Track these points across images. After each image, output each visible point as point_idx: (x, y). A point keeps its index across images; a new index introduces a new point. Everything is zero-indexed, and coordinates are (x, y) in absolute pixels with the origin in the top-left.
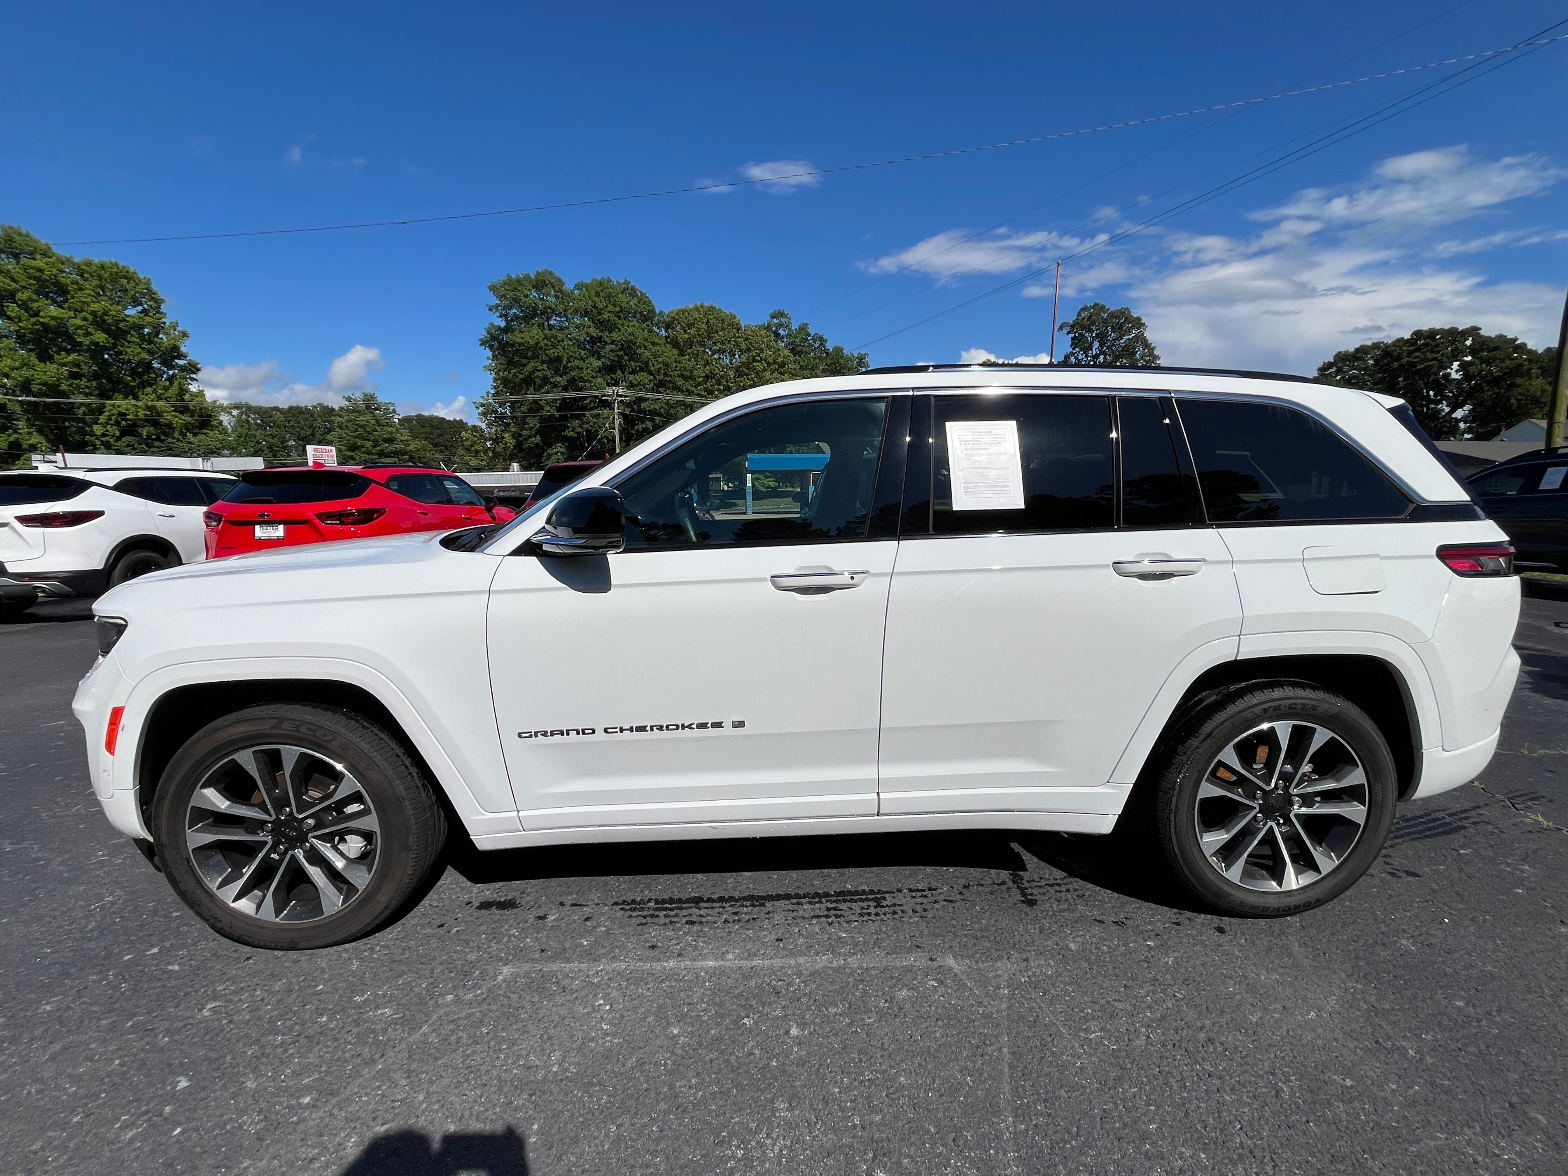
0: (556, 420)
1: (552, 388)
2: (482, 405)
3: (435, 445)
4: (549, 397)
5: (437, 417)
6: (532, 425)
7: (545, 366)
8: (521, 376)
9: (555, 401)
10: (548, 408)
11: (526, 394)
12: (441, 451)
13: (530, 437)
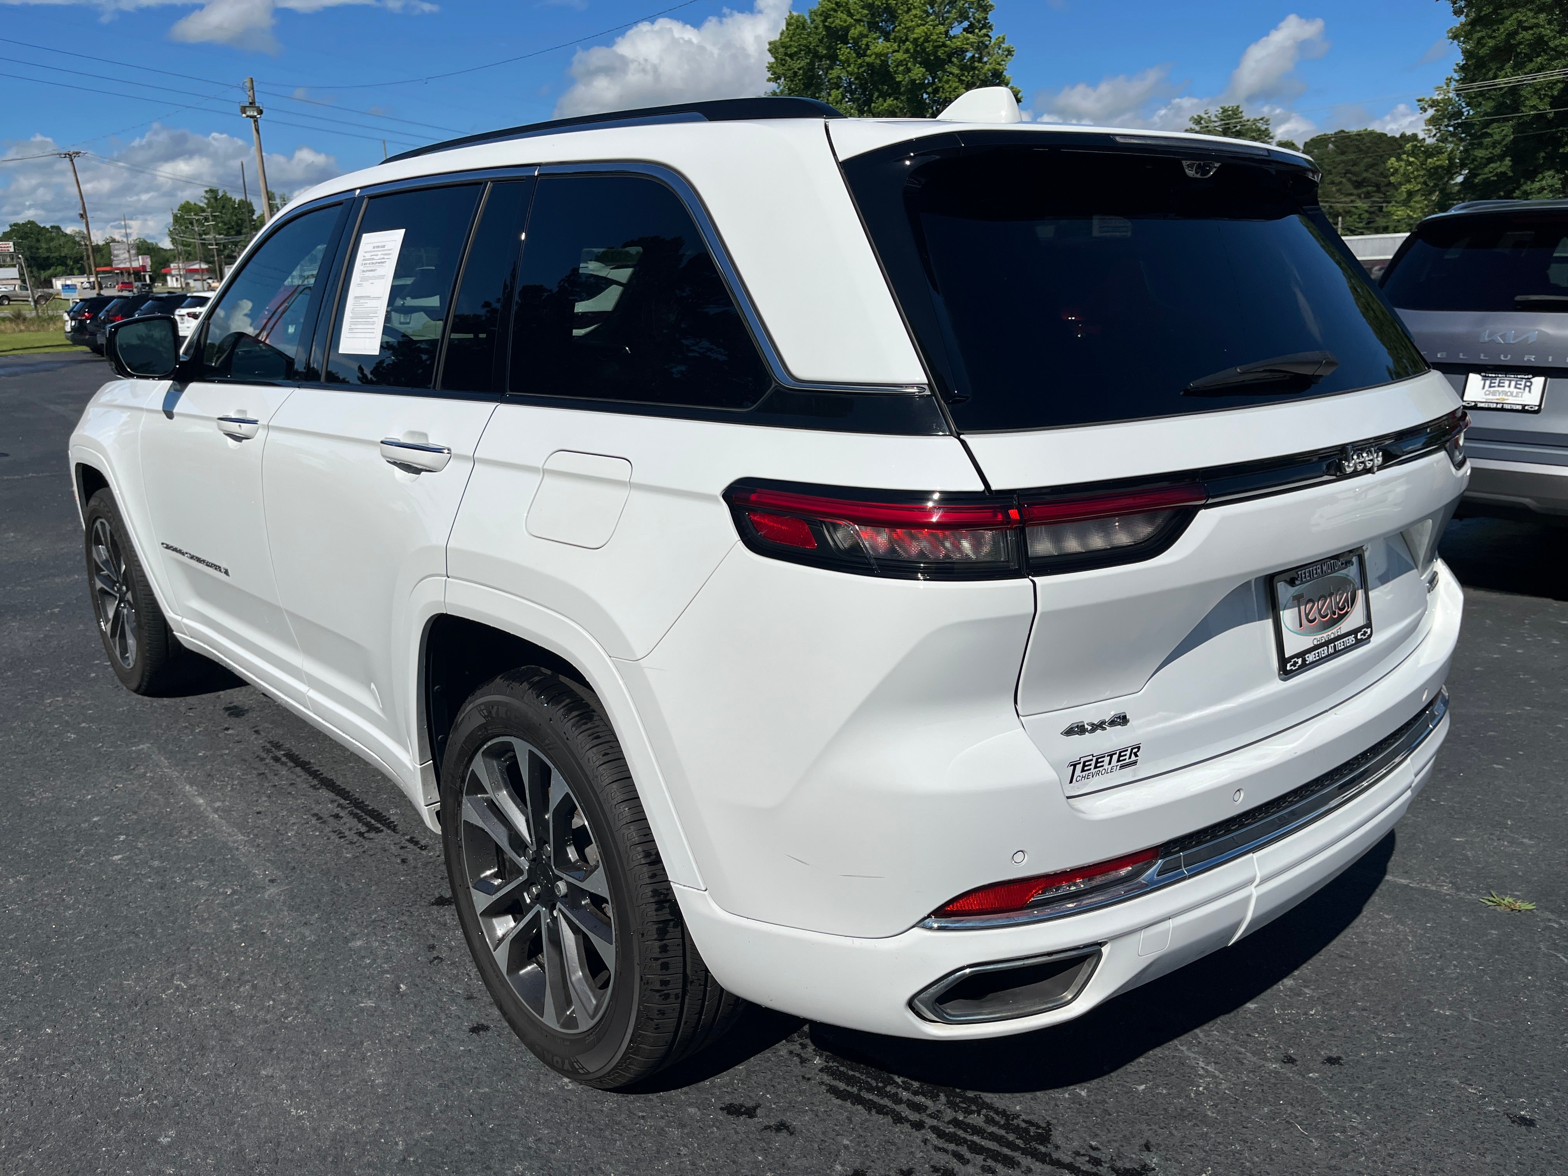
0: (1550, 123)
1: (1552, 59)
2: (1434, 104)
3: (1358, 185)
4: (1541, 78)
5: (1371, 133)
6: (1497, 137)
7: (1542, 16)
8: (1491, 43)
9: (1552, 85)
10: (1534, 101)
11: (1495, 77)
12: (1368, 195)
13: (1490, 160)
